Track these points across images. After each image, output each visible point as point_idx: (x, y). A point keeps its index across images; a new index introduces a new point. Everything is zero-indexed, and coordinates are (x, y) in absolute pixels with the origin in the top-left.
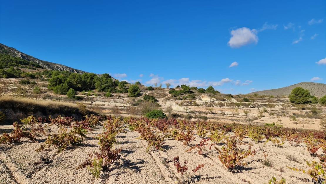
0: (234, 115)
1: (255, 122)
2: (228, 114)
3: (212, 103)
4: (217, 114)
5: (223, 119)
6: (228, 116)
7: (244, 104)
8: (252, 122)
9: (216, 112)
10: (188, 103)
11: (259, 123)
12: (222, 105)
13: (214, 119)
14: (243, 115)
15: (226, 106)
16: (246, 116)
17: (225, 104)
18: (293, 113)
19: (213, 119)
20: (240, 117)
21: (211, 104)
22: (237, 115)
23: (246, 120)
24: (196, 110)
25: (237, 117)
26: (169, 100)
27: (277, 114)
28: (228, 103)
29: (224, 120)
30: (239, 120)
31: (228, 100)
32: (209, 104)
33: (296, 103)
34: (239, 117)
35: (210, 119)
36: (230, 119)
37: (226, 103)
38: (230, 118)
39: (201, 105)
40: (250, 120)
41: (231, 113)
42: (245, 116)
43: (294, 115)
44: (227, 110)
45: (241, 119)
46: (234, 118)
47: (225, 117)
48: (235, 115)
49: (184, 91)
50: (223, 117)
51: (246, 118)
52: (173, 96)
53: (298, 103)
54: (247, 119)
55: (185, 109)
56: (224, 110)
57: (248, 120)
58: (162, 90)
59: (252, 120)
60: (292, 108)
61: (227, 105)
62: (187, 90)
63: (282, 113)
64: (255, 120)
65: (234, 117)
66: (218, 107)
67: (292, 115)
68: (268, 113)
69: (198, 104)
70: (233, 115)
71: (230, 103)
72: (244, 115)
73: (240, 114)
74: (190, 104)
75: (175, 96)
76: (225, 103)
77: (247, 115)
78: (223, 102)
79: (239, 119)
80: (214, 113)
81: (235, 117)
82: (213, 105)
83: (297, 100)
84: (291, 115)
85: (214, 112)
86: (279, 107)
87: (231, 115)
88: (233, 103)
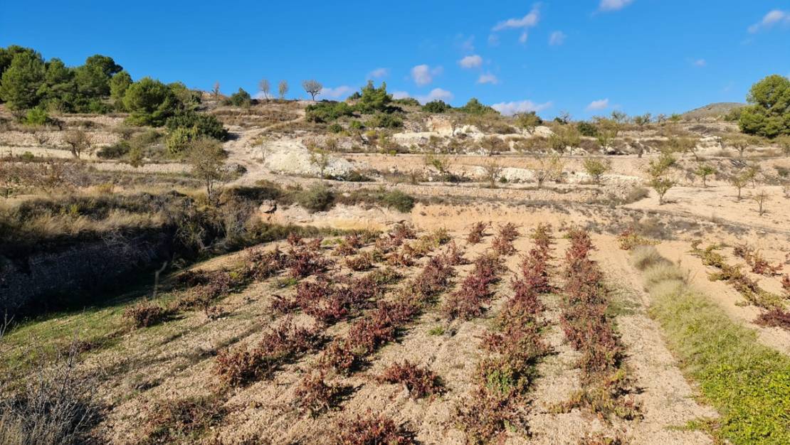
0: (541, 180)
1: (640, 211)
2: (517, 181)
3: (460, 141)
4: (468, 180)
5: (490, 200)
6: (518, 186)
7: (583, 141)
8: (628, 210)
9: (468, 174)
10: (357, 143)
11: (662, 213)
12: (495, 147)
13: (447, 204)
14: (581, 183)
15: (513, 150)
16: (596, 186)
17: (512, 144)
18: (777, 168)
19: (441, 202)
20: (570, 190)
21: (454, 144)
22: (558, 182)
23: (598, 202)
24: (380, 166)
25: (555, 189)
26: (286, 132)
27: (716, 173)
28: (522, 140)
29: (495, 208)
30: (567, 202)
31: (525, 131)
32: (447, 143)
33: (763, 135)
34: (564, 192)
35: (426, 202)
36: (523, 203)
37: (516, 140)
38: (523, 196)
39: (413, 147)
40: (613, 201)
41: (529, 174)
42: (589, 183)
43: (780, 173)
44: (516, 163)
45: (573, 197)
46: (541, 195)
47: (501, 194)
48: (545, 184)
49: (367, 106)
50: (490, 193)
51: (599, 191)
52: (310, 121)
53: (770, 133)
54: (600, 197)
55: (313, 160)
56: (501, 161)
57: (605, 202)
58: (290, 105)
59: (625, 202)
60: (758, 151)
61: (516, 147)
62: (375, 103)
63: (735, 169)
64: (637, 200)
65: (544, 188)
66: (484, 152)
67: (775, 173)
68: (681, 168)
69: (403, 145)
70: (535, 185)
71: (530, 141)
72: (585, 180)
73: (571, 180)
74: (366, 147)
75: (318, 120)
76: (509, 140)
77: (598, 183)
78: (502, 137)
79: (563, 197)
80: (454, 179)
81: (548, 189)
82: (461, 149)
83: (768, 122)
84: (769, 173)
85: (457, 173)
86: (707, 149)
87: (528, 182)
88: (542, 139)
